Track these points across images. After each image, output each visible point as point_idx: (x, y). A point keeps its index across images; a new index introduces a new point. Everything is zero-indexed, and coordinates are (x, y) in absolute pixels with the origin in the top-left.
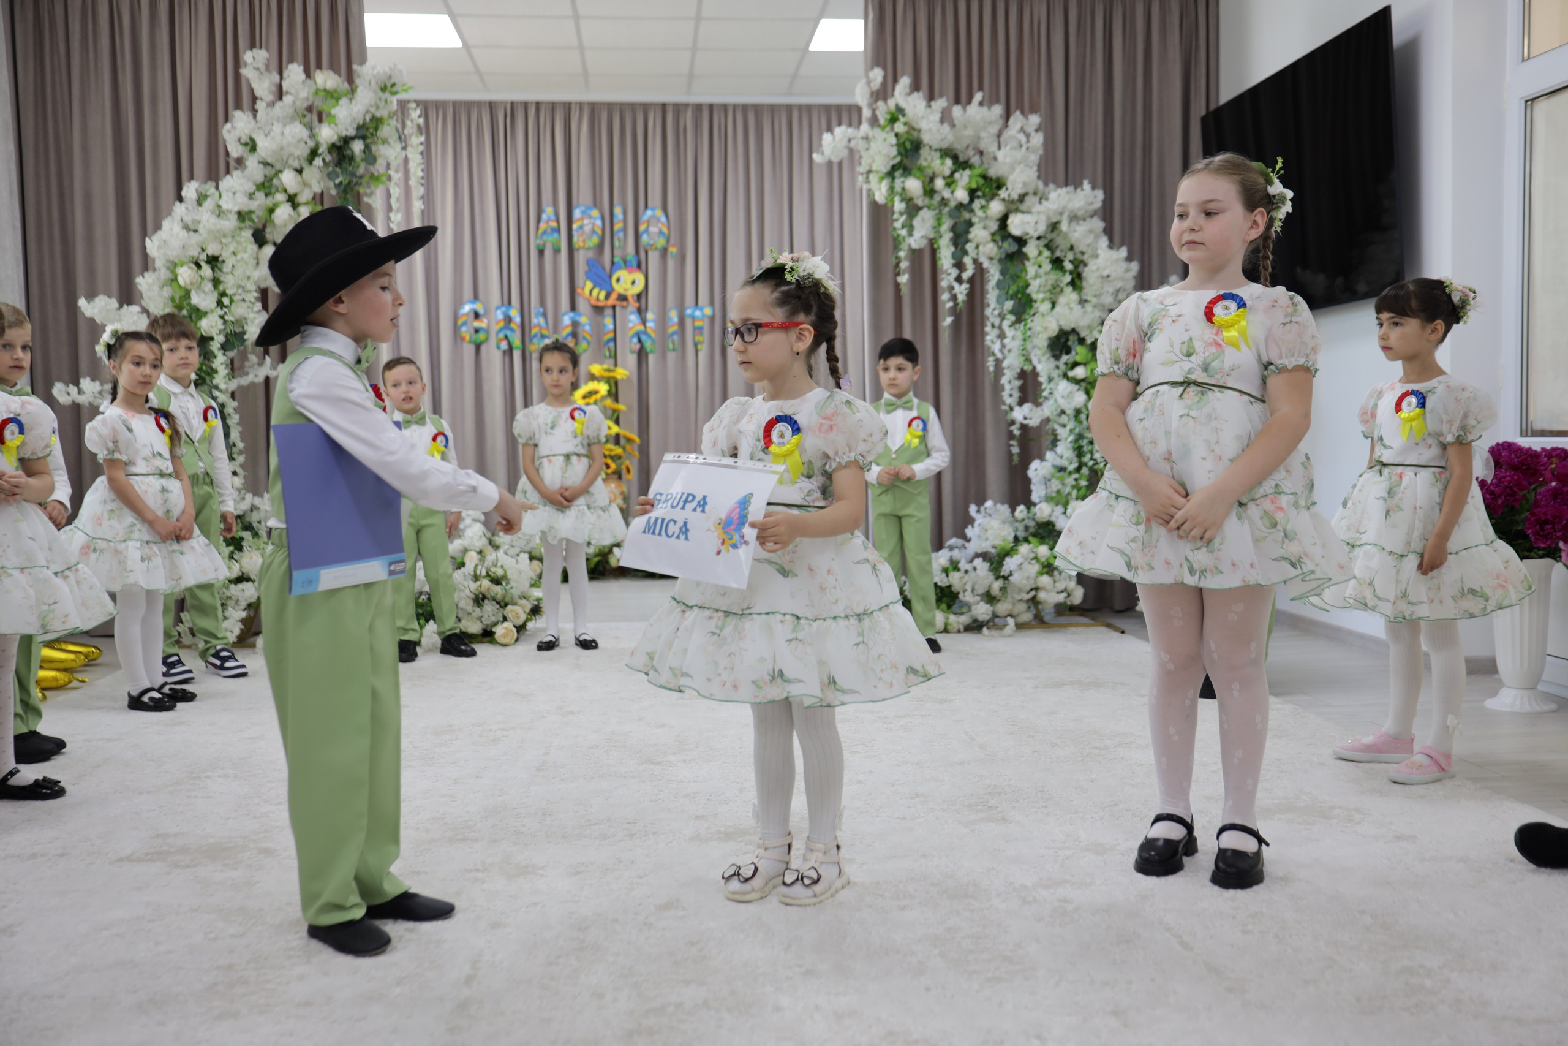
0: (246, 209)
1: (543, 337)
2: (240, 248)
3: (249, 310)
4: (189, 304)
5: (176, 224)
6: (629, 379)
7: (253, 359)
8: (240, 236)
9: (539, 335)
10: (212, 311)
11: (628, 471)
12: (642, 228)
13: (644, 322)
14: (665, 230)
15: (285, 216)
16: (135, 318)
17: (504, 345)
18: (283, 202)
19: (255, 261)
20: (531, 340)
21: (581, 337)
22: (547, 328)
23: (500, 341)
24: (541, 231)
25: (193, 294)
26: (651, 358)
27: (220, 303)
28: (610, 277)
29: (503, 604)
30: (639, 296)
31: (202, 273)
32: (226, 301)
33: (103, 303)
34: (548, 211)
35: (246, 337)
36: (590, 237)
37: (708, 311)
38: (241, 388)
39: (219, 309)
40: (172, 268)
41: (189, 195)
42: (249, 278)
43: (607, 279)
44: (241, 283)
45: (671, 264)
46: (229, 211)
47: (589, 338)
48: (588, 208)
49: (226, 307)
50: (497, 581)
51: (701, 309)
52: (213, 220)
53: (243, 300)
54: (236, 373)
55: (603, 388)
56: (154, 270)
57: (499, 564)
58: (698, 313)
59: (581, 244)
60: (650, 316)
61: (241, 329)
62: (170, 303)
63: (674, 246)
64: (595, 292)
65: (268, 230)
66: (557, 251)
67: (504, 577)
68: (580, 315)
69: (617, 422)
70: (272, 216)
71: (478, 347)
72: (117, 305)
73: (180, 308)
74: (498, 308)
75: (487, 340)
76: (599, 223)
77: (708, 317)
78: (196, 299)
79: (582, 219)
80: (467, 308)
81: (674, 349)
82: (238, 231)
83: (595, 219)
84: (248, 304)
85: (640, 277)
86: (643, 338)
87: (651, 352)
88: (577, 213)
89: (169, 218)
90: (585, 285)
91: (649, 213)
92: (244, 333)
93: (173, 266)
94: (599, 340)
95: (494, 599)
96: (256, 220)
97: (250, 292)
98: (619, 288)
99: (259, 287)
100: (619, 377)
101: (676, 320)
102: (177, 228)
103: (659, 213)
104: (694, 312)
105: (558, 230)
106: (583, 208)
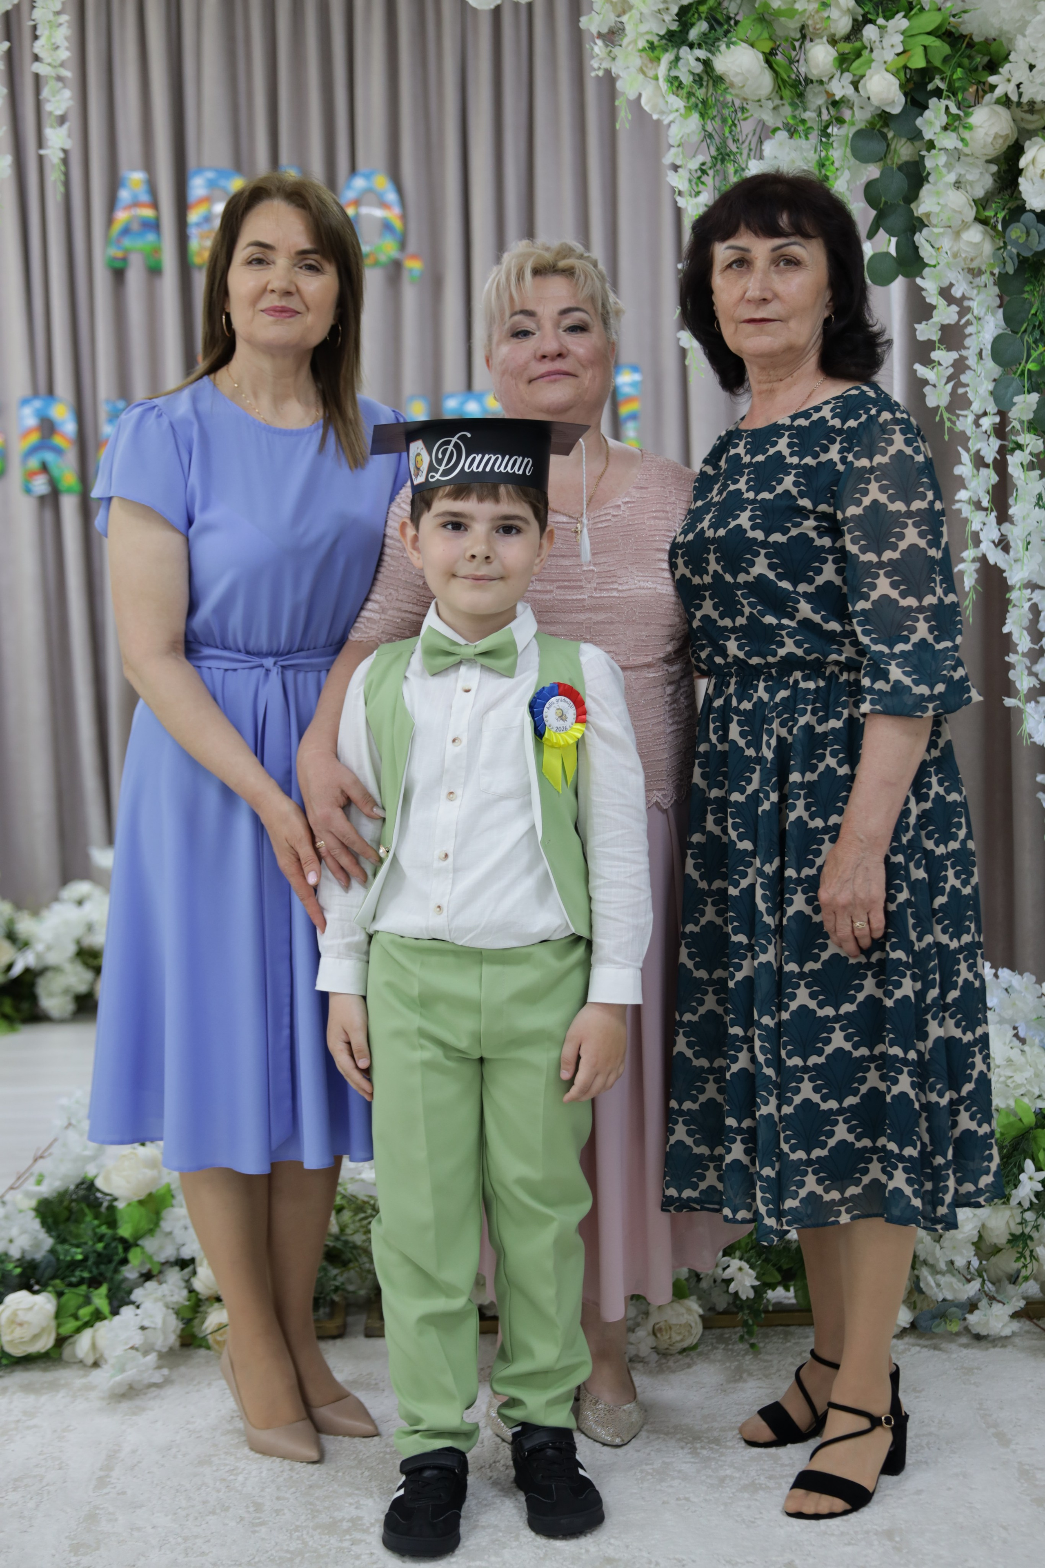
14: (398, 224)
17: (40, 485)
24: (117, 227)
34: (135, 181)
45: (410, 297)
48: (222, 173)
51: (479, 398)
58: (472, 406)
63: (414, 257)
66: (154, 272)
74: (25, 402)
79: (208, 199)
88: (197, 186)
91: (359, 183)
103: (382, 182)
104: (463, 404)
105: (155, 226)
106: (210, 175)
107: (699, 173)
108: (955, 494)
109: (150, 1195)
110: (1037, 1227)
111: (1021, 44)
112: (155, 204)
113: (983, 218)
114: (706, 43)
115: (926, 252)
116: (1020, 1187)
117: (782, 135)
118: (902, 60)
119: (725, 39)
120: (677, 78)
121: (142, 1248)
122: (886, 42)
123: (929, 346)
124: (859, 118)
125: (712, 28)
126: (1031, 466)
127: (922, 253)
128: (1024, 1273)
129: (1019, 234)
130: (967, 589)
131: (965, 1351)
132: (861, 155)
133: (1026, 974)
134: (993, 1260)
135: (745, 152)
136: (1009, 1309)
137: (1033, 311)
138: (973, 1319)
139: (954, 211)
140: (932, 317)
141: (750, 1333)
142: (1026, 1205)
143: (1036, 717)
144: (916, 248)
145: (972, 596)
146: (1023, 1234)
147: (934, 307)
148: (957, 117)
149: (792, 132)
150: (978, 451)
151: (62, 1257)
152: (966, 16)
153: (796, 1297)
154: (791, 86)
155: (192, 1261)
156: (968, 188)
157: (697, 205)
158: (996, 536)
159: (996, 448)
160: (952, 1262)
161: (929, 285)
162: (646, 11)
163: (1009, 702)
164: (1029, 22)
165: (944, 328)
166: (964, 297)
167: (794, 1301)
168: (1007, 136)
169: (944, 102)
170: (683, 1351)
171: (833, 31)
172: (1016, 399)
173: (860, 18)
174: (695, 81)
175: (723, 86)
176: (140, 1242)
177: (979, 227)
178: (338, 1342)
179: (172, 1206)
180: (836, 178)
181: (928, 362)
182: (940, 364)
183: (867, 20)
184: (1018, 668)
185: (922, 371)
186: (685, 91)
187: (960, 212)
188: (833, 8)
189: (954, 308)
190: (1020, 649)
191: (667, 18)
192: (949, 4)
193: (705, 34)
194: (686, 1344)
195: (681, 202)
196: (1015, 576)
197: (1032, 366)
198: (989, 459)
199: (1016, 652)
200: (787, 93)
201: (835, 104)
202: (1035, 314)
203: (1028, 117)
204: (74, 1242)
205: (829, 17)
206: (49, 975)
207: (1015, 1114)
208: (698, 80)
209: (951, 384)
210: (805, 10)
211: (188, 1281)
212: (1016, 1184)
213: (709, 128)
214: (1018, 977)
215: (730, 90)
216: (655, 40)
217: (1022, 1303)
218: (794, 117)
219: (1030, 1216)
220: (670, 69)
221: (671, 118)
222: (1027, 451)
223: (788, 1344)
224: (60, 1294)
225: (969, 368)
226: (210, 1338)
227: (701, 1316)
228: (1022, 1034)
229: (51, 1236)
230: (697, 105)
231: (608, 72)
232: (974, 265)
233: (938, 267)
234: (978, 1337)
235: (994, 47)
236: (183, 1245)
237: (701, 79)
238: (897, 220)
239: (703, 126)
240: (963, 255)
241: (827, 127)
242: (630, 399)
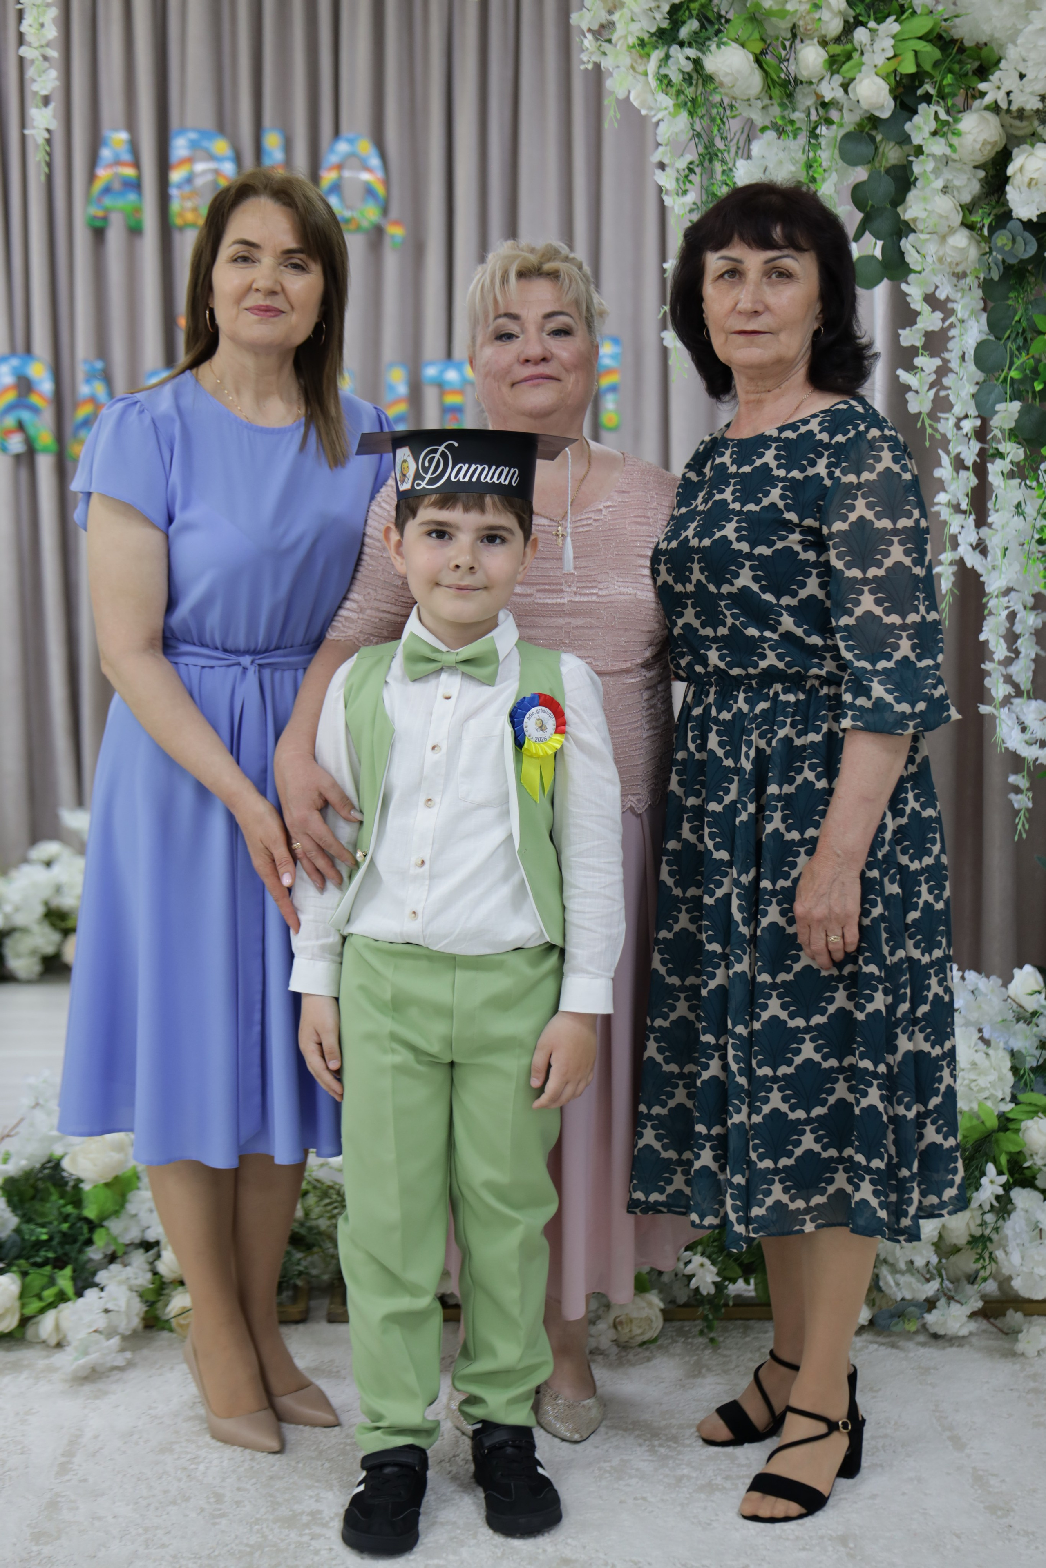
12: (327, 178)
14: (380, 190)
17: (16, 443)
20: (75, 434)
23: (8, 433)
24: (98, 186)
34: (117, 141)
45: (392, 263)
48: (204, 134)
58: (452, 375)
59: (190, 217)
63: (397, 223)
66: (135, 231)
74: (2, 360)
76: (228, 166)
79: (190, 160)
83: (223, 160)
88: (180, 147)
91: (342, 147)
101: (402, 389)
103: (365, 147)
104: (442, 372)
105: (136, 185)
106: (193, 135)
107: (687, 171)
108: (934, 497)
109: (117, 1179)
110: (996, 1229)
111: (1012, 53)
112: (137, 164)
113: (969, 223)
114: (696, 42)
115: (912, 258)
116: (981, 1190)
117: (771, 135)
118: (892, 65)
119: (716, 39)
120: (666, 76)
121: (108, 1229)
122: (877, 46)
123: (913, 351)
124: (849, 120)
125: (702, 26)
126: (1011, 475)
127: (908, 259)
128: (982, 1274)
129: (1005, 241)
130: (944, 592)
131: (922, 1351)
132: (849, 159)
133: (993, 978)
134: (953, 1259)
135: (733, 150)
136: (967, 1310)
137: (1017, 318)
138: (931, 1318)
139: (941, 216)
140: (915, 323)
141: (710, 1328)
142: (987, 1207)
143: (1010, 723)
144: (902, 254)
145: (949, 599)
146: (982, 1235)
147: (918, 313)
148: (947, 123)
149: (780, 132)
150: (958, 454)
151: (27, 1237)
152: (957, 21)
153: (756, 1289)
154: (780, 85)
155: (157, 1243)
156: (956, 193)
157: (683, 204)
158: (973, 538)
159: (977, 451)
160: (912, 1262)
161: (914, 291)
162: (637, 9)
163: (984, 709)
164: (1021, 31)
165: (928, 335)
166: (948, 299)
167: (753, 1294)
168: (996, 143)
169: (934, 108)
170: (643, 1343)
171: (823, 32)
172: (998, 407)
173: (852, 20)
174: (684, 80)
175: (712, 86)
176: (105, 1223)
177: (965, 232)
178: (301, 1327)
179: (138, 1189)
180: (824, 180)
181: (911, 368)
182: (922, 370)
183: (858, 23)
184: (994, 675)
185: (904, 376)
186: (674, 89)
187: (947, 218)
188: (824, 10)
189: (939, 315)
190: (996, 657)
191: (658, 16)
192: (940, 8)
193: (695, 33)
194: (646, 1337)
195: (668, 201)
196: (993, 584)
197: (1014, 374)
198: (969, 462)
199: (992, 660)
200: (776, 92)
201: (824, 105)
202: (1019, 321)
203: (1017, 123)
204: (40, 1221)
205: (820, 19)
206: (17, 935)
207: (978, 1117)
208: (688, 79)
209: (933, 391)
210: (796, 11)
211: (152, 1263)
212: (978, 1187)
213: (698, 127)
214: (985, 979)
215: (720, 90)
216: (646, 37)
217: (980, 1304)
218: (783, 118)
219: (990, 1218)
220: (660, 66)
221: (659, 116)
222: (1008, 460)
223: (747, 1339)
224: (24, 1274)
225: (951, 371)
226: (174, 1323)
227: (662, 1310)
228: (986, 1035)
229: (17, 1215)
230: (686, 104)
231: (597, 66)
232: (959, 269)
233: (923, 274)
234: (935, 1336)
235: (984, 52)
236: (148, 1228)
237: (691, 77)
238: (883, 223)
239: (692, 125)
240: (949, 260)
241: (815, 128)
242: (609, 371)
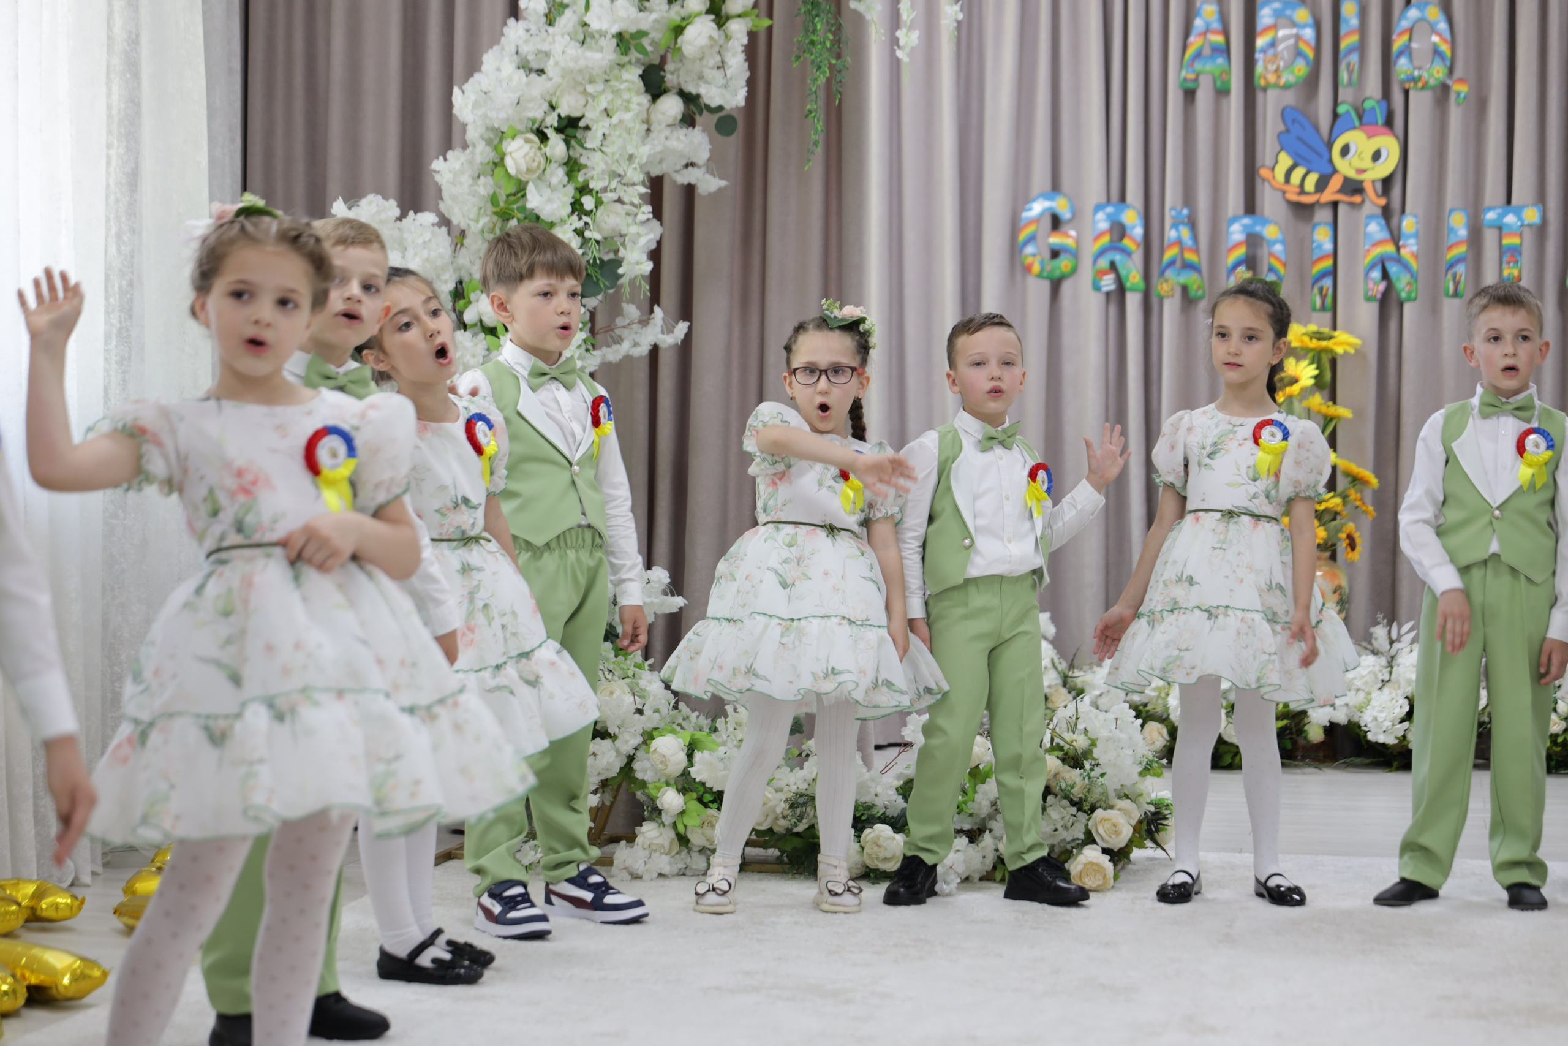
0: (633, 30)
1: (1188, 266)
2: (619, 102)
3: (630, 219)
4: (523, 209)
5: (507, 59)
6: (1360, 353)
7: (632, 311)
8: (619, 79)
9: (1178, 264)
10: (563, 222)
11: (1352, 546)
12: (1398, 43)
13: (1396, 238)
14: (1446, 50)
15: (703, 41)
16: (427, 236)
17: (1108, 283)
18: (698, 15)
19: (645, 127)
20: (1162, 273)
21: (1265, 268)
22: (1197, 251)
23: (1101, 273)
24: (1190, 52)
25: (531, 188)
26: (1407, 307)
27: (576, 207)
28: (1330, 145)
29: (1084, 806)
30: (1387, 182)
31: (548, 150)
32: (588, 202)
33: (374, 209)
34: (1208, 13)
35: (620, 271)
36: (1289, 65)
37: (1532, 215)
38: (606, 366)
39: (575, 217)
40: (496, 142)
41: (532, 5)
42: (631, 158)
43: (1323, 150)
44: (614, 168)
45: (1456, 115)
46: (602, 34)
47: (1281, 270)
48: (1287, 5)
49: (588, 213)
50: (1074, 760)
51: (1518, 212)
52: (574, 50)
53: (619, 201)
54: (599, 337)
55: (1304, 372)
56: (465, 146)
57: (1081, 726)
58: (1510, 219)
59: (1272, 78)
60: (1408, 224)
61: (611, 256)
62: (490, 209)
63: (1461, 80)
64: (1299, 173)
65: (669, 67)
66: (1222, 93)
67: (1087, 753)
68: (1265, 222)
69: (1332, 442)
70: (679, 40)
71: (1056, 285)
72: (397, 212)
73: (505, 216)
74: (1098, 208)
75: (1074, 271)
76: (1309, 33)
77: (1530, 226)
78: (535, 200)
79: (1274, 27)
80: (1037, 208)
81: (1456, 294)
82: (616, 71)
83: (1304, 26)
84: (628, 207)
85: (1390, 146)
86: (1393, 269)
87: (1409, 300)
88: (1265, 16)
89: (495, 48)
90: (1277, 162)
91: (1413, 13)
92: (618, 263)
93: (498, 137)
94: (1302, 273)
95: (1066, 797)
96: (649, 48)
97: (634, 184)
98: (1345, 167)
99: (648, 174)
100: (1340, 350)
101: (1463, 233)
102: (509, 67)
103: (1433, 13)
104: (1502, 216)
105: (1225, 50)
106: (1276, 5)
